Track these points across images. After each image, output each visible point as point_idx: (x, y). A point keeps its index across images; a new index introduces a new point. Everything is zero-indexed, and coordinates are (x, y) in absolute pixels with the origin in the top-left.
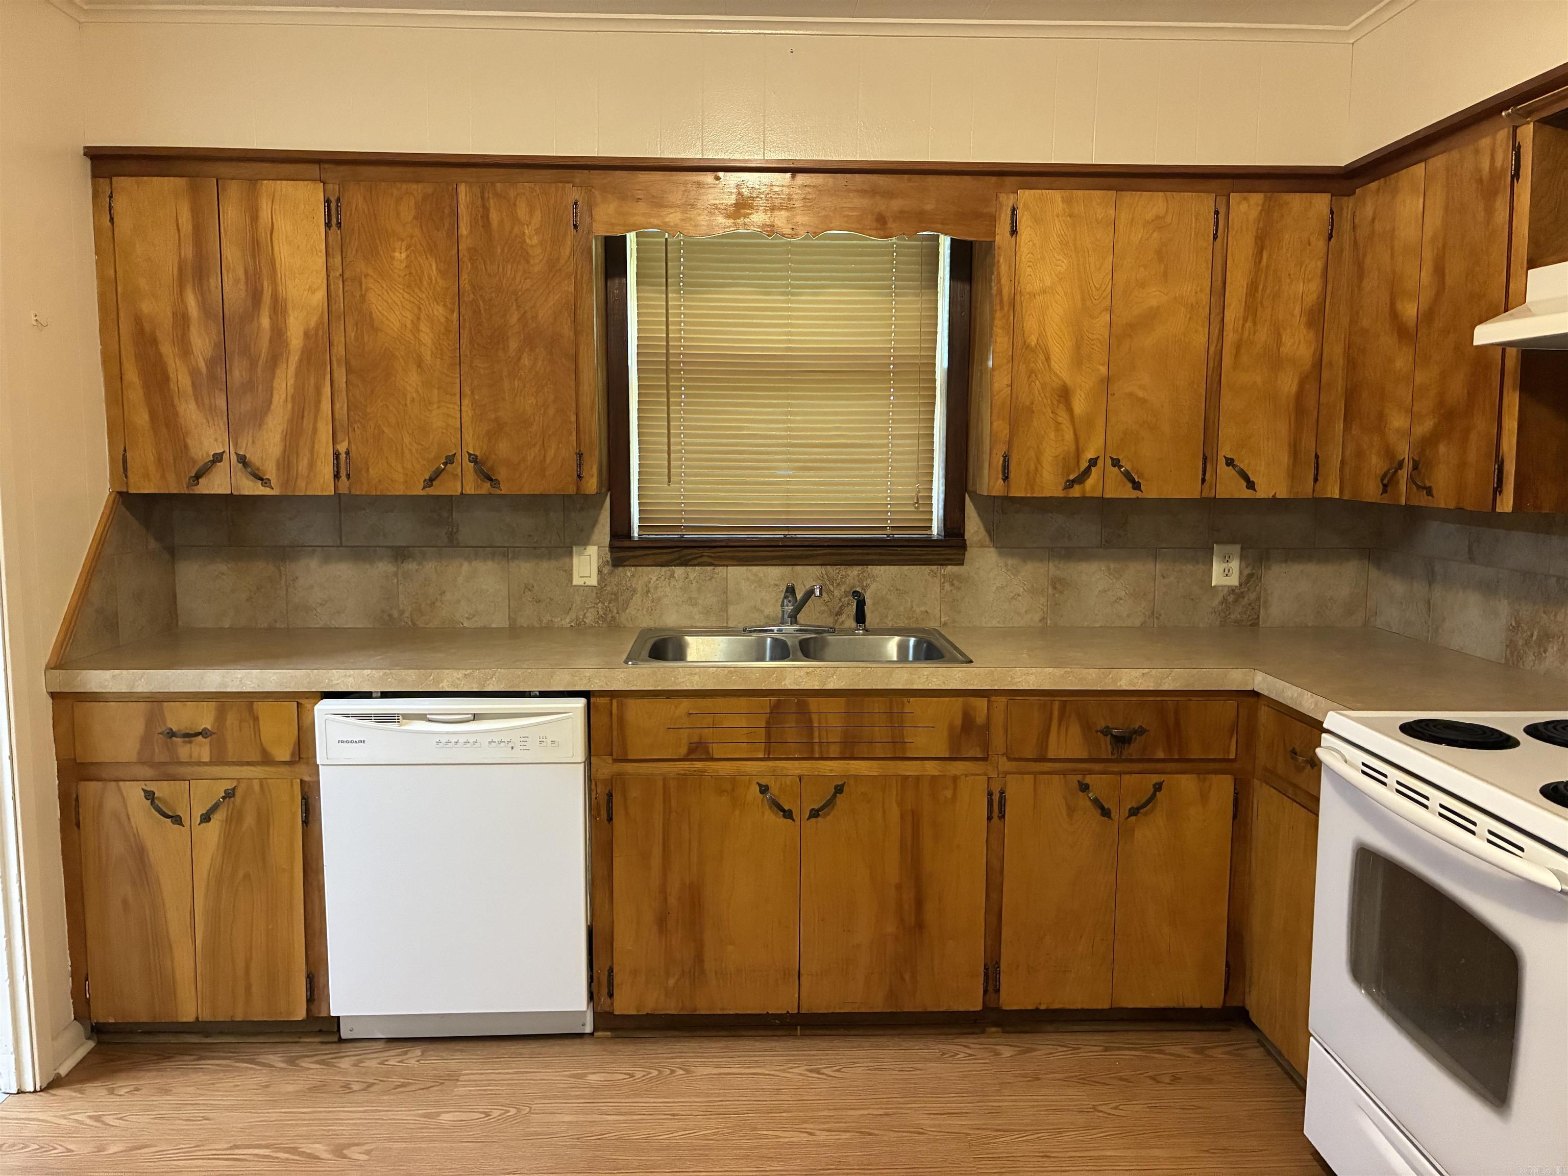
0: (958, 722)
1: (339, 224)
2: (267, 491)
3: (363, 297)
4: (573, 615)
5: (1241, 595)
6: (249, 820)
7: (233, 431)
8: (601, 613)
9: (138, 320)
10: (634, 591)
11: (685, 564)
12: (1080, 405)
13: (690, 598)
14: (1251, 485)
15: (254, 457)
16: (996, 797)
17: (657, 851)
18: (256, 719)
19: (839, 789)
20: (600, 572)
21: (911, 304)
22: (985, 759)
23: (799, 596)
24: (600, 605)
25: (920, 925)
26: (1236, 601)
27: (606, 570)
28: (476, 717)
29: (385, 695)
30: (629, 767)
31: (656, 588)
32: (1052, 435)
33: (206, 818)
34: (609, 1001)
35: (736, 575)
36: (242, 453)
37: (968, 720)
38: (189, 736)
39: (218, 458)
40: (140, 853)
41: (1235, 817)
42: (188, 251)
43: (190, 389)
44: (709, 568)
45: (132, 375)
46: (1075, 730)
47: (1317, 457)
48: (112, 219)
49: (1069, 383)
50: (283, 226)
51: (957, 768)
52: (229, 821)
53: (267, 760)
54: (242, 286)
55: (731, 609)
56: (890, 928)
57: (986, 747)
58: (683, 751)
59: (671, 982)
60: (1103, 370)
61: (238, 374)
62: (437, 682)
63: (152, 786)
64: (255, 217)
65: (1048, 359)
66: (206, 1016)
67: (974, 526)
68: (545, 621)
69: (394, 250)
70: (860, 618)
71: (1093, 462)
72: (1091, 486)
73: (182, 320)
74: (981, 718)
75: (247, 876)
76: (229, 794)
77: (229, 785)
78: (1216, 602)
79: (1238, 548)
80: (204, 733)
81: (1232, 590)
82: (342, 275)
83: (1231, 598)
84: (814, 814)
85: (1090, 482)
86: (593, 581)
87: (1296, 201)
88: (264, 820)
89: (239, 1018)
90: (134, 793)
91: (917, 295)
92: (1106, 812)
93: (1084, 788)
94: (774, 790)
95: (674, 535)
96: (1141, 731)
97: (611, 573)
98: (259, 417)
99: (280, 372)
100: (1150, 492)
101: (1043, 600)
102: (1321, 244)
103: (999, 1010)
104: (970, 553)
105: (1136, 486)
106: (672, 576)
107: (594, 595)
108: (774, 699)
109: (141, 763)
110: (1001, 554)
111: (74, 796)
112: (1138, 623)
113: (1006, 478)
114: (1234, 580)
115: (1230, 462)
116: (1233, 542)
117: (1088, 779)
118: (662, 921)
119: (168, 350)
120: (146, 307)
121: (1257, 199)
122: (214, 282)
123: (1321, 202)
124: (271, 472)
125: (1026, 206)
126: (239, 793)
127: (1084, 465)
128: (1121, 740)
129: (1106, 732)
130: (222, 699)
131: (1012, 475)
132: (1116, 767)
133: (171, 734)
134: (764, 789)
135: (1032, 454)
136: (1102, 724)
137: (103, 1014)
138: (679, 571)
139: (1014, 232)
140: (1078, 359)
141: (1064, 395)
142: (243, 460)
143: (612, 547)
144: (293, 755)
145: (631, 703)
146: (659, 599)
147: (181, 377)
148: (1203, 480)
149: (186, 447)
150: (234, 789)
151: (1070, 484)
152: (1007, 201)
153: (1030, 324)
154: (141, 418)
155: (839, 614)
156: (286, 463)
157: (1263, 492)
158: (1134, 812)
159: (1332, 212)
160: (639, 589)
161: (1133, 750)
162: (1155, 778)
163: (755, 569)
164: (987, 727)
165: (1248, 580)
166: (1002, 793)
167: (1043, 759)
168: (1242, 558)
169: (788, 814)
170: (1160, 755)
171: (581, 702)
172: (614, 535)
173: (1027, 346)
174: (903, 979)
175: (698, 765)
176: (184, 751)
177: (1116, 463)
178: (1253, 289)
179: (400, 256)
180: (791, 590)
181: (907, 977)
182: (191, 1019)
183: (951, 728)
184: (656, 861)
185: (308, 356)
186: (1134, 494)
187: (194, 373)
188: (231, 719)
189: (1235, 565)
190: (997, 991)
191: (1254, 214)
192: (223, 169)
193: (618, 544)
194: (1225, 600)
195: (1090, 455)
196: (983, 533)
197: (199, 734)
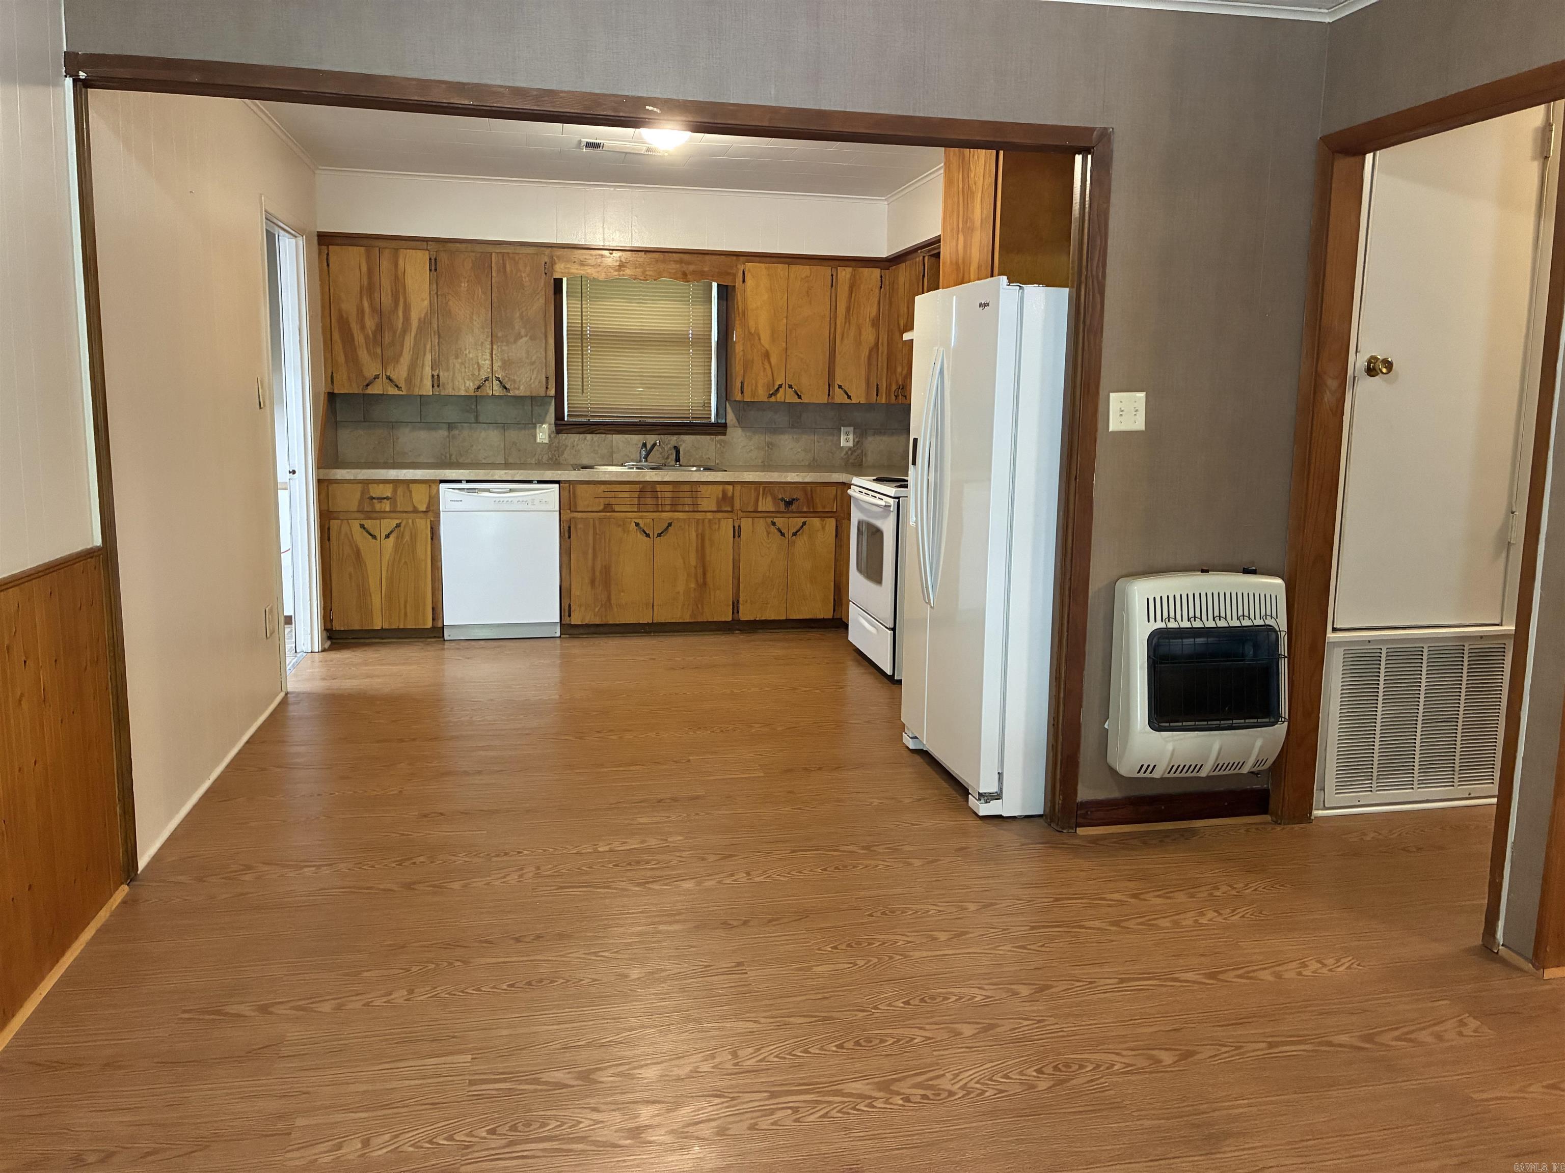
0: (720, 496)
1: (436, 270)
2: (401, 393)
3: (447, 303)
4: (537, 457)
5: (855, 451)
6: (407, 538)
7: (384, 364)
8: (550, 457)
9: (340, 311)
10: (567, 446)
11: (592, 433)
12: (774, 360)
13: (594, 450)
14: (849, 397)
15: (394, 377)
16: (737, 528)
17: (590, 551)
18: (411, 492)
19: (670, 525)
20: (550, 436)
22: (732, 511)
23: (649, 446)
24: (549, 452)
25: (705, 584)
26: (852, 454)
27: (552, 436)
28: (511, 490)
29: (468, 481)
30: (575, 515)
31: (577, 445)
32: (762, 373)
33: (387, 536)
34: (569, 619)
35: (618, 439)
36: (388, 374)
37: (724, 493)
38: (381, 499)
39: (377, 377)
40: (358, 554)
41: (836, 536)
42: (365, 282)
43: (364, 345)
44: (603, 435)
45: (336, 336)
46: (769, 499)
47: (877, 385)
48: (328, 265)
49: (768, 349)
50: (409, 270)
51: (719, 515)
52: (397, 538)
53: (415, 511)
54: (390, 297)
55: (614, 456)
56: (693, 585)
57: (732, 507)
58: (601, 508)
59: (597, 609)
60: (784, 345)
61: (387, 339)
62: (492, 476)
63: (363, 522)
64: (396, 265)
65: (760, 339)
66: (386, 626)
67: (731, 418)
68: (523, 461)
69: (461, 282)
70: (678, 459)
71: (780, 386)
72: (780, 397)
73: (361, 312)
74: (730, 494)
75: (406, 562)
76: (398, 526)
77: (398, 521)
78: (842, 455)
79: (852, 428)
80: (387, 498)
81: (850, 449)
82: (437, 293)
83: (850, 452)
84: (659, 535)
85: (779, 395)
86: (546, 441)
87: (866, 271)
88: (413, 537)
89: (402, 627)
90: (355, 525)
92: (783, 534)
93: (774, 524)
94: (642, 525)
95: (584, 420)
96: (797, 500)
97: (555, 437)
98: (397, 359)
99: (407, 338)
100: (805, 400)
101: (763, 453)
102: (877, 291)
103: (739, 622)
104: (729, 430)
105: (800, 397)
106: (585, 439)
107: (547, 446)
108: (641, 486)
109: (358, 511)
110: (743, 431)
111: (327, 527)
112: (807, 464)
113: (742, 393)
114: (850, 444)
115: (840, 387)
116: (849, 425)
117: (775, 520)
118: (593, 582)
119: (355, 327)
120: (344, 306)
121: (849, 270)
122: (377, 295)
123: (876, 272)
124: (402, 384)
125: (749, 270)
126: (403, 525)
127: (776, 387)
128: (789, 504)
129: (782, 499)
130: (396, 483)
131: (745, 391)
132: (788, 515)
133: (372, 498)
134: (637, 525)
135: (754, 382)
136: (780, 497)
137: (337, 626)
138: (589, 436)
139: (744, 281)
140: (774, 339)
141: (767, 355)
142: (389, 378)
143: (556, 424)
144: (427, 508)
145: (579, 485)
146: (579, 451)
147: (359, 339)
148: (829, 395)
149: (362, 371)
150: (400, 523)
151: (771, 396)
152: (741, 267)
153: (752, 323)
154: (341, 359)
155: (667, 458)
156: (409, 380)
157: (854, 400)
158: (795, 534)
159: (881, 277)
160: (569, 445)
161: (794, 507)
162: (803, 520)
163: (626, 436)
164: (733, 497)
165: (857, 444)
166: (739, 526)
167: (756, 511)
168: (854, 433)
169: (648, 535)
170: (805, 509)
171: (557, 486)
172: (557, 419)
173: (750, 333)
174: (698, 607)
175: (608, 514)
176: (378, 506)
177: (790, 387)
178: (848, 309)
179: (464, 285)
180: (644, 445)
181: (700, 606)
182: (379, 628)
183: (718, 498)
184: (590, 556)
185: (420, 329)
186: (799, 401)
187: (366, 337)
188: (400, 491)
189: (851, 437)
190: (738, 612)
191: (848, 276)
192: (381, 243)
193: (559, 422)
194: (847, 453)
195: (779, 383)
196: (735, 420)
197: (384, 498)
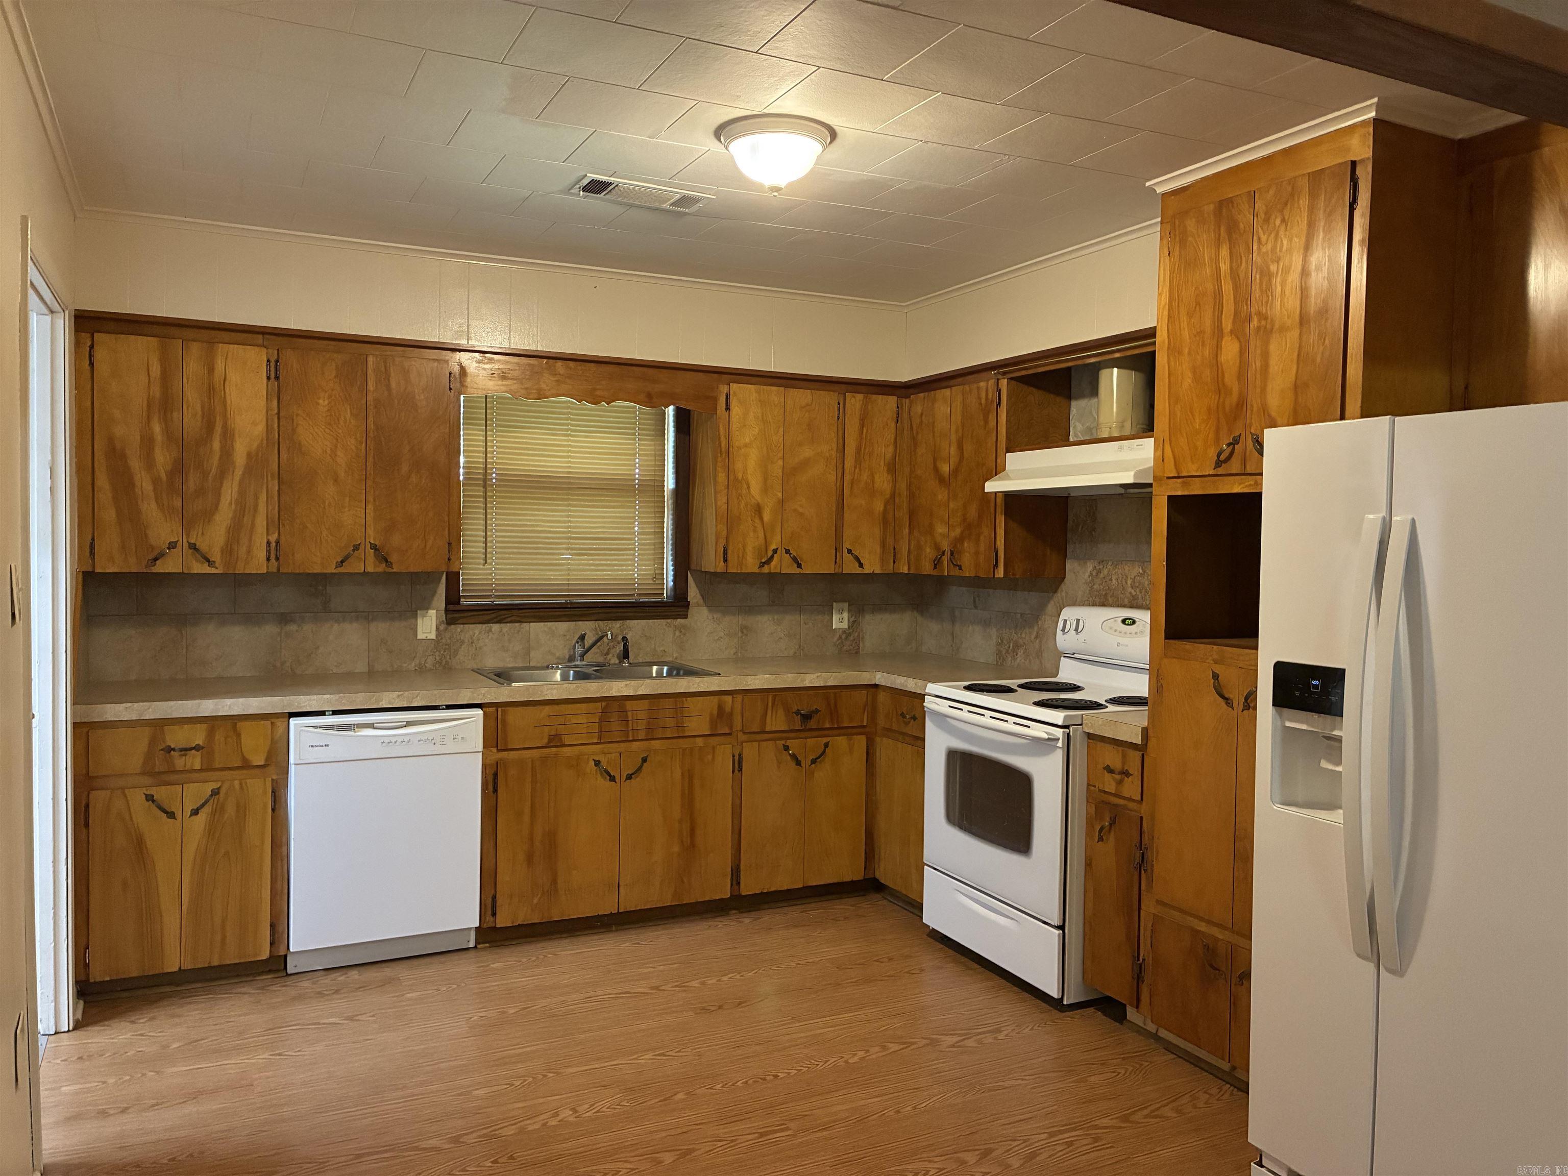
0: (715, 712)
1: (277, 378)
2: (213, 571)
3: (294, 430)
4: (417, 661)
5: (850, 634)
6: (230, 810)
7: (188, 524)
8: (438, 658)
9: (111, 440)
10: (463, 642)
11: (500, 622)
12: (767, 517)
13: (503, 646)
14: (861, 565)
15: (202, 545)
16: (737, 758)
17: (527, 810)
18: (239, 735)
19: (644, 760)
20: (437, 629)
21: (647, 446)
22: (730, 734)
24: (437, 653)
25: (693, 845)
26: (846, 638)
27: (442, 627)
28: (409, 724)
29: (335, 713)
30: (505, 754)
31: (478, 640)
32: (752, 534)
33: (195, 812)
34: (492, 919)
35: (537, 629)
36: (193, 541)
37: (721, 711)
38: (185, 750)
39: (172, 546)
40: (139, 844)
41: (867, 761)
42: (156, 391)
43: (152, 494)
44: (517, 624)
45: (103, 481)
46: (781, 712)
47: (894, 549)
48: (91, 364)
49: (760, 500)
50: (234, 377)
51: (714, 741)
52: (213, 813)
53: (246, 765)
54: (199, 418)
55: (532, 654)
56: (676, 849)
57: (731, 728)
58: (545, 741)
59: (535, 901)
60: (780, 495)
61: (193, 481)
63: (151, 791)
64: (211, 370)
65: (749, 487)
66: (188, 966)
67: (693, 593)
68: (396, 666)
69: (319, 398)
70: (625, 655)
71: (775, 551)
72: (774, 566)
73: (148, 442)
74: (728, 709)
75: (227, 854)
76: (215, 793)
77: (215, 785)
78: (836, 639)
79: (846, 605)
80: (197, 748)
81: (844, 631)
82: (278, 413)
83: (844, 637)
84: (629, 777)
85: (773, 563)
86: (433, 636)
87: (880, 399)
88: (242, 810)
89: (215, 963)
90: (137, 798)
91: (652, 440)
92: (798, 763)
93: (787, 748)
94: (604, 764)
95: (484, 602)
96: (817, 711)
97: (446, 629)
98: (208, 515)
99: (226, 484)
100: (807, 569)
101: (735, 640)
102: (893, 425)
103: (741, 897)
104: (692, 611)
105: (799, 566)
106: (490, 630)
107: (433, 646)
108: (604, 704)
109: (143, 773)
110: (710, 611)
111: (84, 803)
112: (791, 653)
113: (725, 561)
114: (845, 625)
115: (849, 551)
116: (844, 601)
117: (789, 743)
118: (530, 859)
119: (135, 464)
120: (119, 431)
121: (860, 397)
122: (176, 415)
123: (892, 401)
124: (216, 556)
125: (734, 393)
126: (223, 792)
127: (770, 553)
128: (806, 718)
129: (798, 713)
130: (212, 721)
131: (729, 559)
132: (803, 735)
133: (170, 750)
134: (597, 763)
135: (740, 545)
136: (795, 709)
137: (98, 974)
138: (496, 627)
139: (728, 408)
140: (766, 489)
141: (758, 510)
142: (193, 547)
143: (447, 610)
144: (266, 760)
145: (511, 710)
146: (480, 648)
147: (144, 483)
148: (836, 562)
149: (146, 535)
150: (219, 789)
151: (762, 565)
152: (724, 389)
153: (739, 465)
154: (109, 515)
155: (607, 654)
156: (229, 550)
157: (867, 570)
158: (814, 761)
159: (898, 407)
160: (466, 641)
161: (812, 724)
162: (825, 740)
163: (549, 624)
164: (731, 714)
165: (853, 625)
166: (740, 755)
167: (763, 732)
168: (849, 611)
169: (612, 779)
170: (827, 726)
171: (480, 712)
172: (448, 602)
173: (736, 479)
174: (683, 882)
175: (554, 750)
176: (180, 762)
177: (787, 551)
178: (859, 450)
179: (323, 402)
180: (582, 638)
181: (685, 880)
182: (176, 969)
183: (711, 715)
184: (526, 818)
185: (249, 470)
186: (798, 571)
187: (156, 481)
188: (219, 736)
189: (845, 615)
190: (739, 883)
191: (858, 406)
192: (190, 333)
193: (451, 607)
194: (840, 637)
195: (774, 547)
196: (699, 596)
197: (191, 749)
